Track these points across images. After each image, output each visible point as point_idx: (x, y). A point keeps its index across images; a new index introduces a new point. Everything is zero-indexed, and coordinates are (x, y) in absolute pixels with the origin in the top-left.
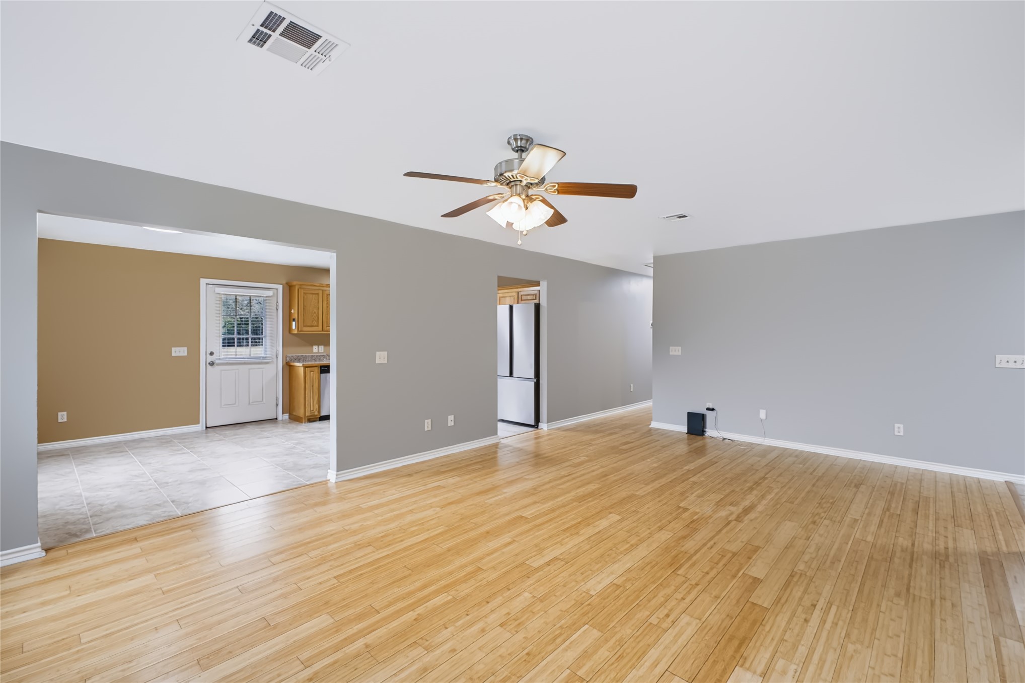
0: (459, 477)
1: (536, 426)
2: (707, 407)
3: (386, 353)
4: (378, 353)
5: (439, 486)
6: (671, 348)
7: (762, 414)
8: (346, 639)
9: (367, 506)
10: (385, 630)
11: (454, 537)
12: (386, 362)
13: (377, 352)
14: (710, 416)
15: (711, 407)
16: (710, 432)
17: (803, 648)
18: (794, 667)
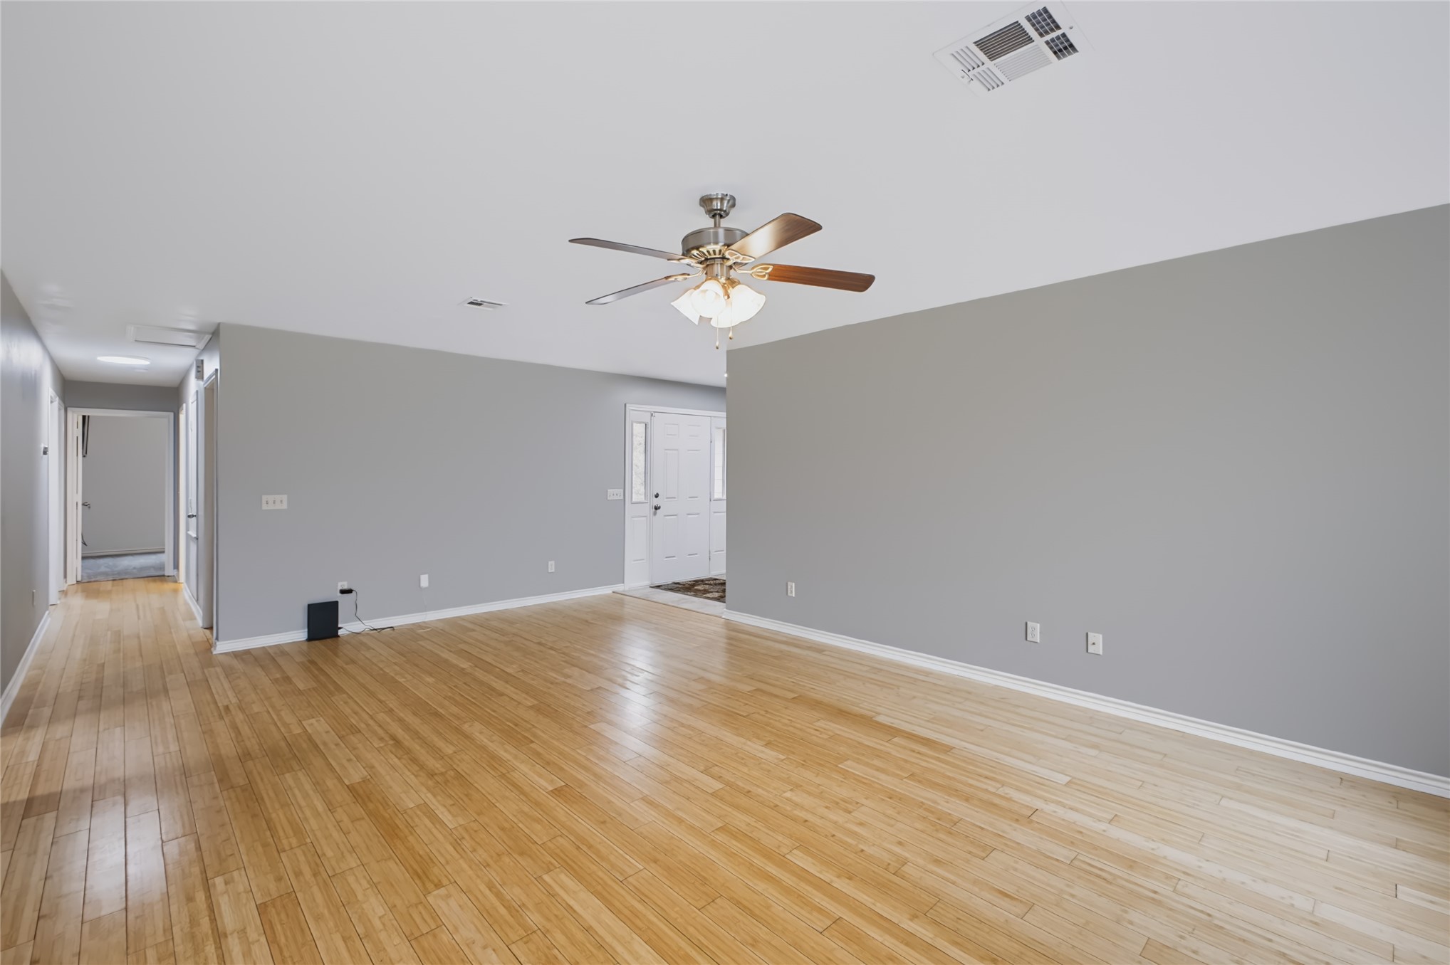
2: (340, 588)
6: (265, 498)
8: (907, 944)
10: (878, 904)
14: (345, 604)
15: (346, 587)
16: (347, 627)
17: (844, 697)
18: (866, 704)
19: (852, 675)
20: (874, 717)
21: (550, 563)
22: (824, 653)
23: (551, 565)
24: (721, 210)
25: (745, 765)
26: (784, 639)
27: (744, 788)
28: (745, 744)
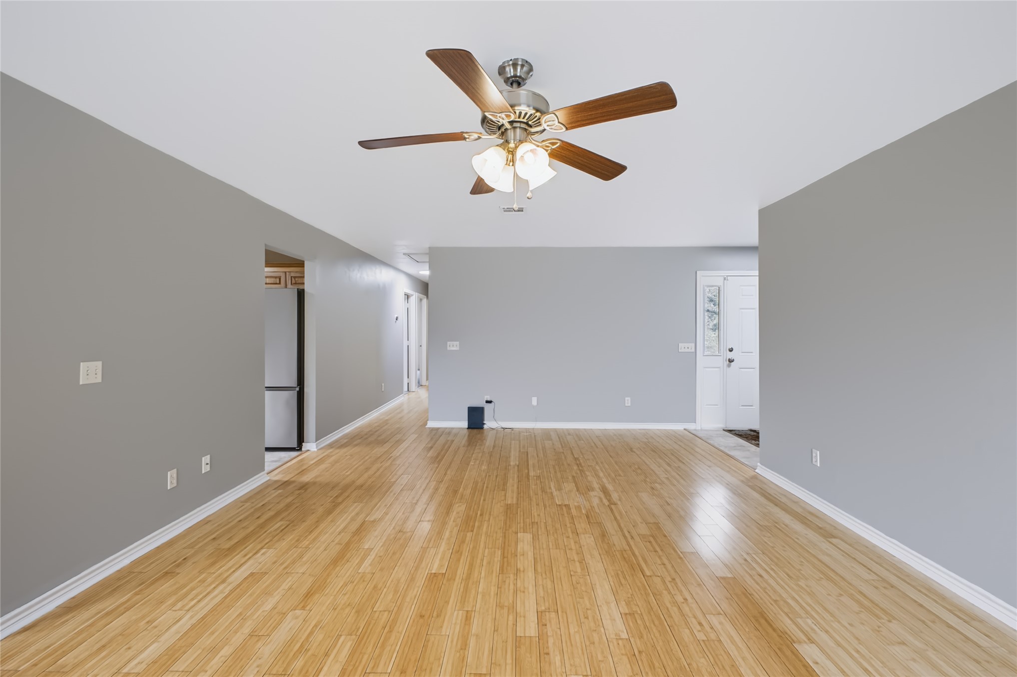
0: (269, 548)
1: (299, 447)
2: (486, 399)
3: (99, 364)
4: (83, 366)
5: (252, 574)
6: (448, 343)
7: (534, 401)
9: (144, 666)
11: (383, 646)
12: (99, 380)
13: (81, 363)
14: (488, 409)
15: (489, 399)
16: (489, 424)
17: (790, 601)
18: (809, 621)
19: (837, 578)
20: (800, 642)
21: (626, 399)
22: (834, 540)
23: (628, 400)
24: (515, 76)
25: (580, 625)
26: (799, 510)
27: (548, 648)
28: (608, 603)
